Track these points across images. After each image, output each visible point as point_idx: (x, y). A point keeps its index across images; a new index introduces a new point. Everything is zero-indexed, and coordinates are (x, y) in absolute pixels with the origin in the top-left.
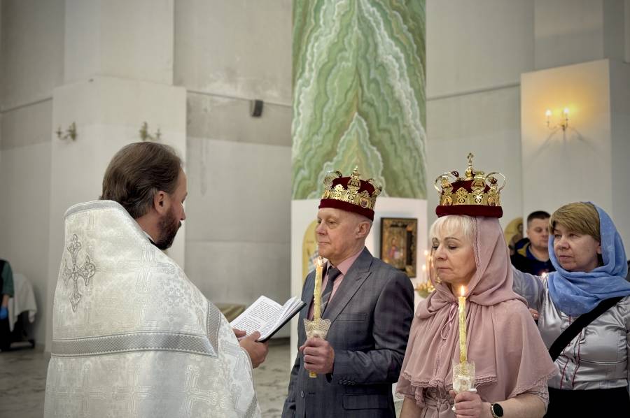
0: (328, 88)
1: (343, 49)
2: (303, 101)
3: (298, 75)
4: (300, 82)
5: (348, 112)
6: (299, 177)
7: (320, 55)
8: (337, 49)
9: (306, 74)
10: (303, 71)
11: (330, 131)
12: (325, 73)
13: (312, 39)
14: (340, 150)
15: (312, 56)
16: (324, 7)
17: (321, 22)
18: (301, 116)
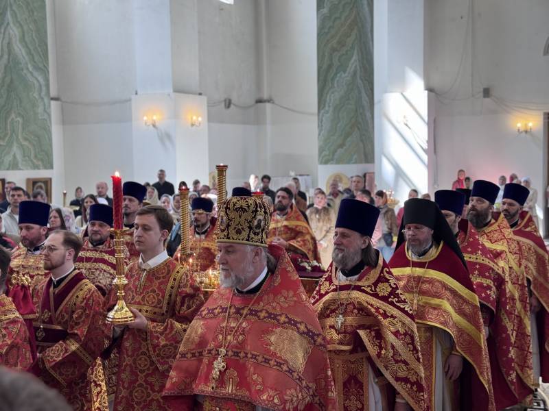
0: (340, 116)
2: (324, 120)
3: (321, 108)
4: (322, 111)
5: (351, 128)
6: (323, 154)
7: (335, 100)
8: (345, 99)
9: (327, 108)
10: (325, 106)
11: (341, 135)
12: (337, 109)
13: (330, 92)
14: (347, 144)
15: (330, 100)
16: (337, 79)
17: (336, 85)
18: (323, 128)
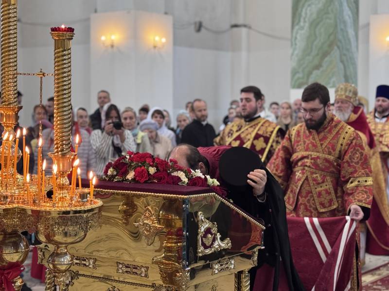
0: (317, 33)
1: (327, 13)
2: (298, 37)
3: (295, 23)
4: (297, 27)
5: (330, 46)
7: (311, 14)
8: (323, 13)
9: (302, 24)
10: (299, 21)
11: (318, 54)
12: (314, 24)
13: (306, 6)
14: (325, 65)
15: (306, 14)
18: (298, 46)
